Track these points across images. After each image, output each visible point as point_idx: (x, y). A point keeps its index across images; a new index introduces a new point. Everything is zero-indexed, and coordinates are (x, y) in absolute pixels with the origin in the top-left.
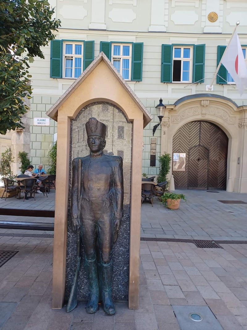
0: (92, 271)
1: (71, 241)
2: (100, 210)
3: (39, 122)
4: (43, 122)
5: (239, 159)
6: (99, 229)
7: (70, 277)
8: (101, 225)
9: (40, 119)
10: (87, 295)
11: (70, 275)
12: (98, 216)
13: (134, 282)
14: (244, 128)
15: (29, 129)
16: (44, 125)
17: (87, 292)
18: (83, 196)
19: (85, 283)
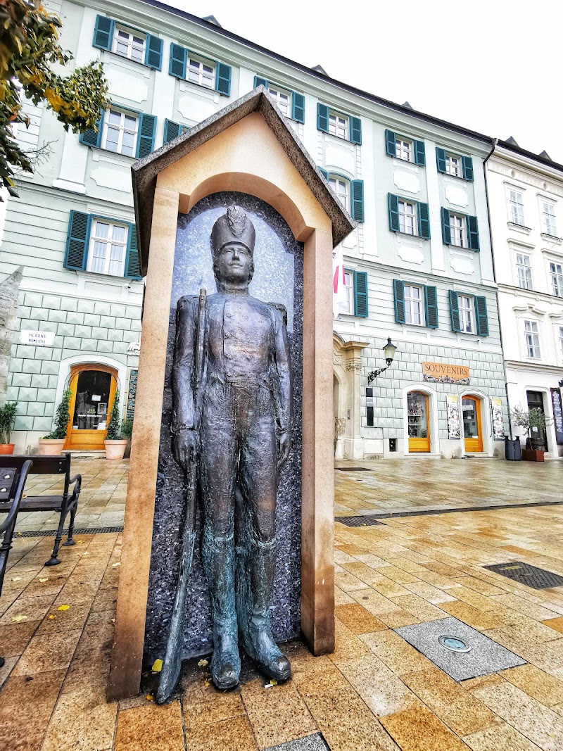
0: (226, 567)
1: (165, 496)
2: (250, 407)
3: (31, 338)
4: (40, 338)
5: (349, 411)
6: (248, 456)
7: (159, 597)
8: (252, 444)
9: (35, 332)
10: (203, 640)
11: (160, 589)
12: (247, 421)
13: (323, 582)
14: (353, 371)
15: (9, 349)
16: (42, 344)
17: (203, 630)
18: (208, 373)
19: (200, 606)
